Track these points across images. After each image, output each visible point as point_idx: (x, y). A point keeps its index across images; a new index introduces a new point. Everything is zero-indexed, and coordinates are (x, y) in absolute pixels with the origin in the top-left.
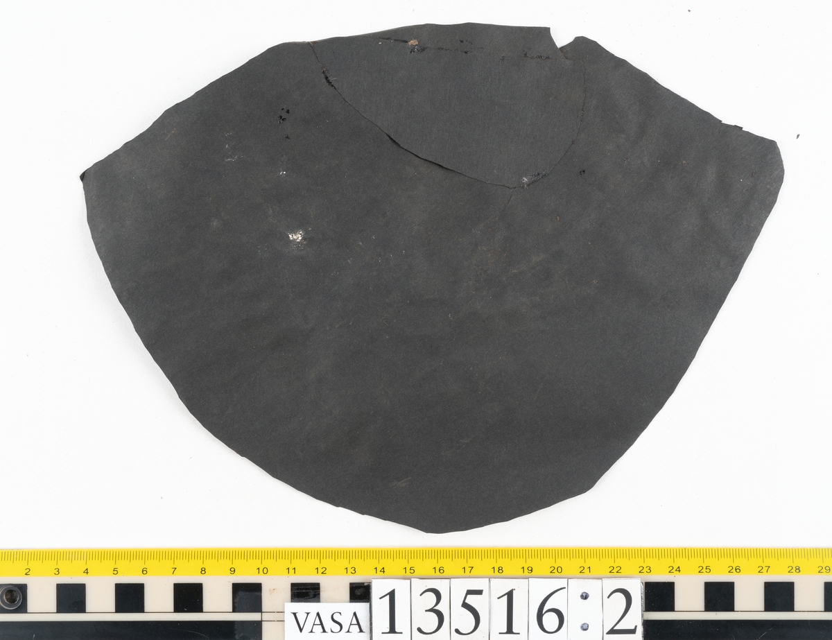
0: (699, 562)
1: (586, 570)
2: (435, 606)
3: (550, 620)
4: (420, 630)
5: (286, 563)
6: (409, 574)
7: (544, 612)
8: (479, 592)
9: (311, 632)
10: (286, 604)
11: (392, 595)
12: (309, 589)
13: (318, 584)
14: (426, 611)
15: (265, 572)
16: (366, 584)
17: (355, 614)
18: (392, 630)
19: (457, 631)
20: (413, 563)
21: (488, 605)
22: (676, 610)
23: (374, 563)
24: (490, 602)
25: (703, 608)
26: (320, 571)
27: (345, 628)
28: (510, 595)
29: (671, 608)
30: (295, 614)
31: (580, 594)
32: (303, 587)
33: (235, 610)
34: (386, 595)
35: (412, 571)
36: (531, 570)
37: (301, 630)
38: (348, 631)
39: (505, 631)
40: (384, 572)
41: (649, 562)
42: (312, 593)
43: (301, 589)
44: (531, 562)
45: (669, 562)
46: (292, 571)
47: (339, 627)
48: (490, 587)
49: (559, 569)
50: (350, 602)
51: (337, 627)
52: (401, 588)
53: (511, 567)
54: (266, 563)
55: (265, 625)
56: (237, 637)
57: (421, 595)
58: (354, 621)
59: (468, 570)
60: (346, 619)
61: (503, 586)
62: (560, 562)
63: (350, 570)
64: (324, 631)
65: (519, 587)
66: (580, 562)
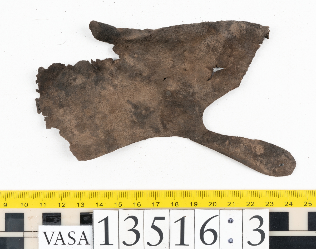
0: (304, 199)
1: (232, 204)
2: (134, 227)
3: (209, 237)
4: (124, 243)
5: (40, 200)
6: (118, 207)
7: (204, 231)
8: (163, 218)
9: (56, 244)
10: (39, 226)
11: (106, 220)
12: (54, 217)
13: (60, 214)
14: (128, 230)
15: (26, 205)
16: (90, 214)
17: (83, 233)
18: (107, 243)
19: (148, 243)
20: (121, 200)
21: (168, 227)
22: (289, 230)
23: (95, 200)
24: (169, 225)
25: (307, 229)
26: (61, 205)
27: (77, 242)
28: (182, 220)
29: (286, 229)
30: (45, 233)
31: (228, 219)
32: (50, 215)
33: (7, 230)
34: (103, 220)
35: (120, 205)
36: (197, 205)
37: (49, 243)
38: (79, 244)
39: (179, 243)
40: (102, 205)
41: (272, 199)
42: (56, 219)
43: (49, 217)
44: (197, 199)
45: (285, 199)
46: (43, 205)
47: (73, 241)
48: (169, 215)
49: (215, 204)
50: (81, 225)
51: (72, 241)
52: (113, 216)
53: (184, 202)
54: (27, 200)
55: (26, 240)
56: (8, 248)
57: (125, 220)
58: (83, 237)
59: (156, 204)
60: (78, 236)
61: (177, 214)
62: (215, 199)
63: (80, 205)
64: (64, 244)
65: (189, 215)
66: (228, 199)
